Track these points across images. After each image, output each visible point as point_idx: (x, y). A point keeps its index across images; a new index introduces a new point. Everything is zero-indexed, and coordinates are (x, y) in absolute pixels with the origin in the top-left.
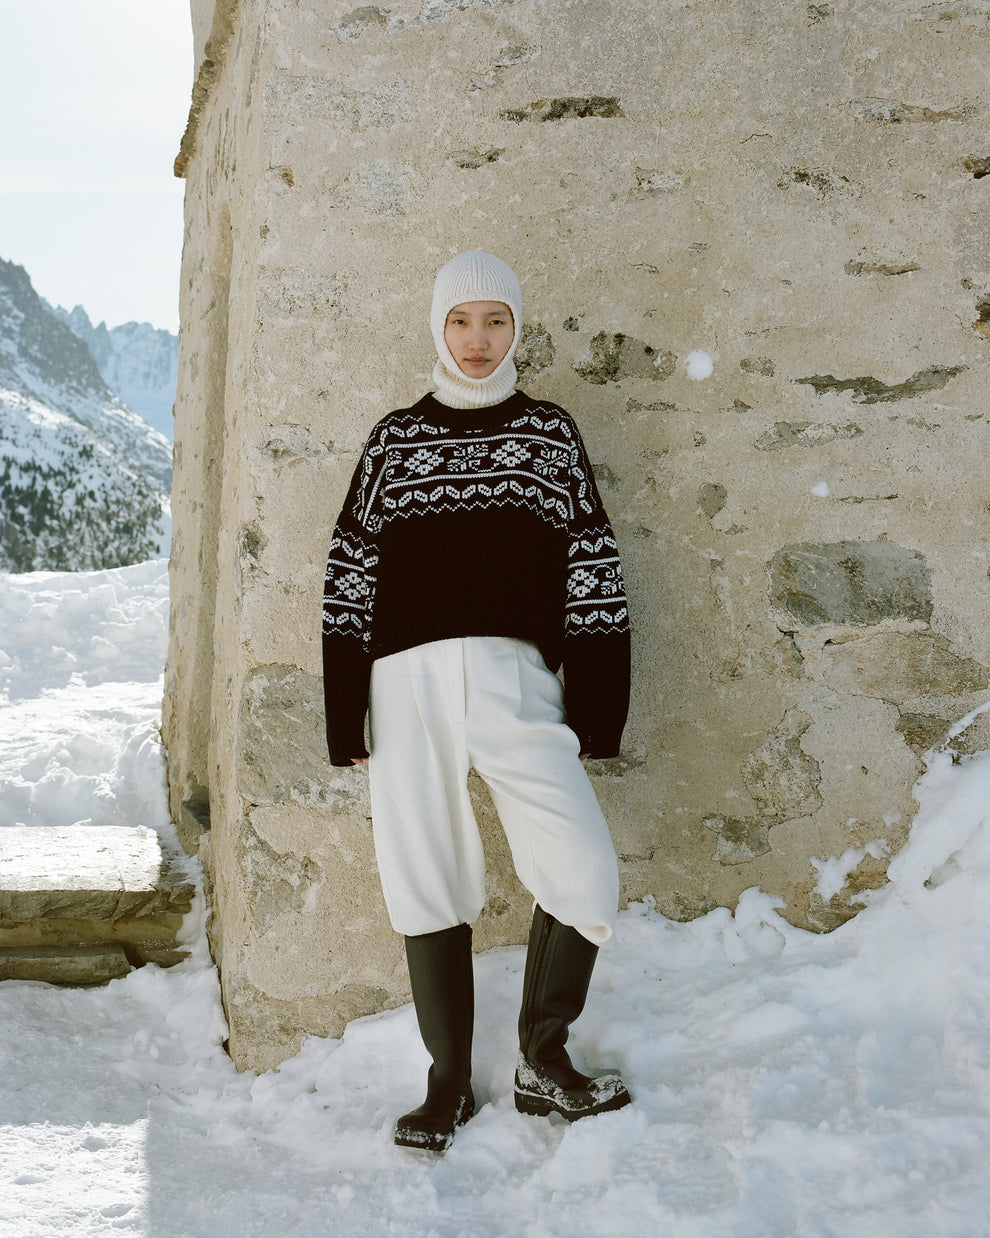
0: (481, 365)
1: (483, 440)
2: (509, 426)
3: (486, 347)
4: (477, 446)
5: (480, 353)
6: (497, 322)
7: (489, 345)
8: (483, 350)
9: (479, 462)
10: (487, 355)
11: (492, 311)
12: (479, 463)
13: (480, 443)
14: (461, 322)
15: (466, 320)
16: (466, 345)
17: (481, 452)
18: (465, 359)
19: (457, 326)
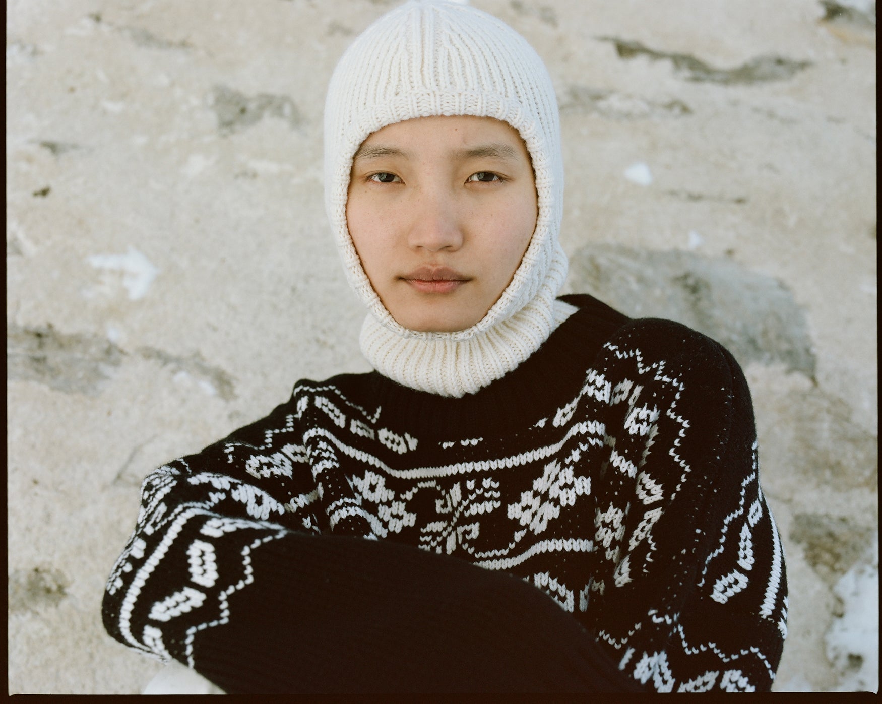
0: (445, 294)
1: (484, 466)
2: (549, 423)
3: (456, 240)
4: (470, 485)
5: (442, 259)
6: (487, 177)
7: (466, 237)
8: (447, 248)
9: (475, 530)
10: (461, 264)
11: (473, 145)
12: (475, 534)
13: (478, 476)
14: (388, 178)
15: (402, 172)
16: (400, 240)
17: (480, 499)
18: (400, 278)
19: (376, 188)
